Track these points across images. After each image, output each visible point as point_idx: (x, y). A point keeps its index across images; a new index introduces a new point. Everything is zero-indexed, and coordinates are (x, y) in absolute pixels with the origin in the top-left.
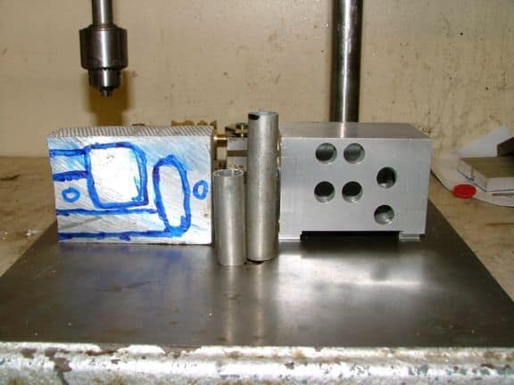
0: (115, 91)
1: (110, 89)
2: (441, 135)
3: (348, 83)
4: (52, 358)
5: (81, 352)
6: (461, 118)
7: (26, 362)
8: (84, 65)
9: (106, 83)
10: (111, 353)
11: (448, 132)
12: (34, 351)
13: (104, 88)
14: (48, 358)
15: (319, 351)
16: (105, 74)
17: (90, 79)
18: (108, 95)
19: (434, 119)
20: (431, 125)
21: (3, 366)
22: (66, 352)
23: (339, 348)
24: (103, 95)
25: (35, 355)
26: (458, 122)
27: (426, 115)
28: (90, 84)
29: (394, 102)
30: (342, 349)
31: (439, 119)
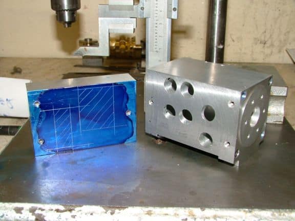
0: (73, 24)
1: (69, 23)
2: (272, 45)
3: (219, 20)
4: (33, 214)
5: (52, 210)
6: (285, 35)
7: (17, 216)
8: (53, 8)
9: (67, 19)
10: (70, 210)
11: (276, 43)
12: (22, 209)
13: (66, 22)
14: (31, 213)
15: (204, 210)
16: (66, 13)
17: (57, 16)
18: (68, 26)
19: (268, 36)
20: (266, 40)
21: (3, 218)
22: (43, 210)
23: (216, 209)
24: (65, 27)
25: (23, 211)
26: (282, 37)
27: (263, 33)
28: (57, 20)
29: (243, 25)
30: (218, 209)
31: (271, 36)
